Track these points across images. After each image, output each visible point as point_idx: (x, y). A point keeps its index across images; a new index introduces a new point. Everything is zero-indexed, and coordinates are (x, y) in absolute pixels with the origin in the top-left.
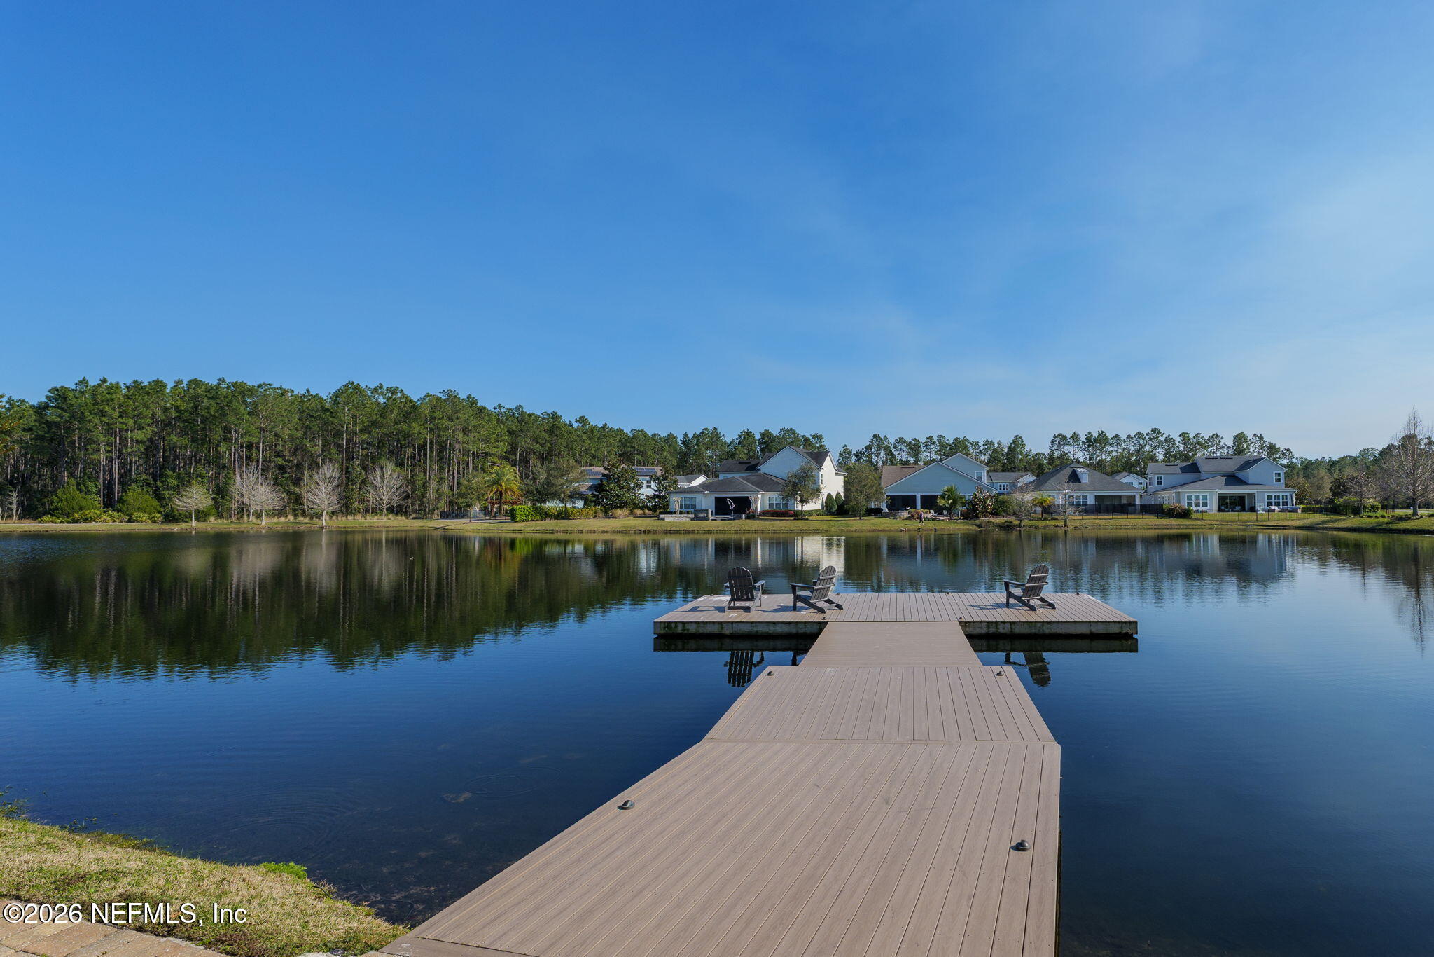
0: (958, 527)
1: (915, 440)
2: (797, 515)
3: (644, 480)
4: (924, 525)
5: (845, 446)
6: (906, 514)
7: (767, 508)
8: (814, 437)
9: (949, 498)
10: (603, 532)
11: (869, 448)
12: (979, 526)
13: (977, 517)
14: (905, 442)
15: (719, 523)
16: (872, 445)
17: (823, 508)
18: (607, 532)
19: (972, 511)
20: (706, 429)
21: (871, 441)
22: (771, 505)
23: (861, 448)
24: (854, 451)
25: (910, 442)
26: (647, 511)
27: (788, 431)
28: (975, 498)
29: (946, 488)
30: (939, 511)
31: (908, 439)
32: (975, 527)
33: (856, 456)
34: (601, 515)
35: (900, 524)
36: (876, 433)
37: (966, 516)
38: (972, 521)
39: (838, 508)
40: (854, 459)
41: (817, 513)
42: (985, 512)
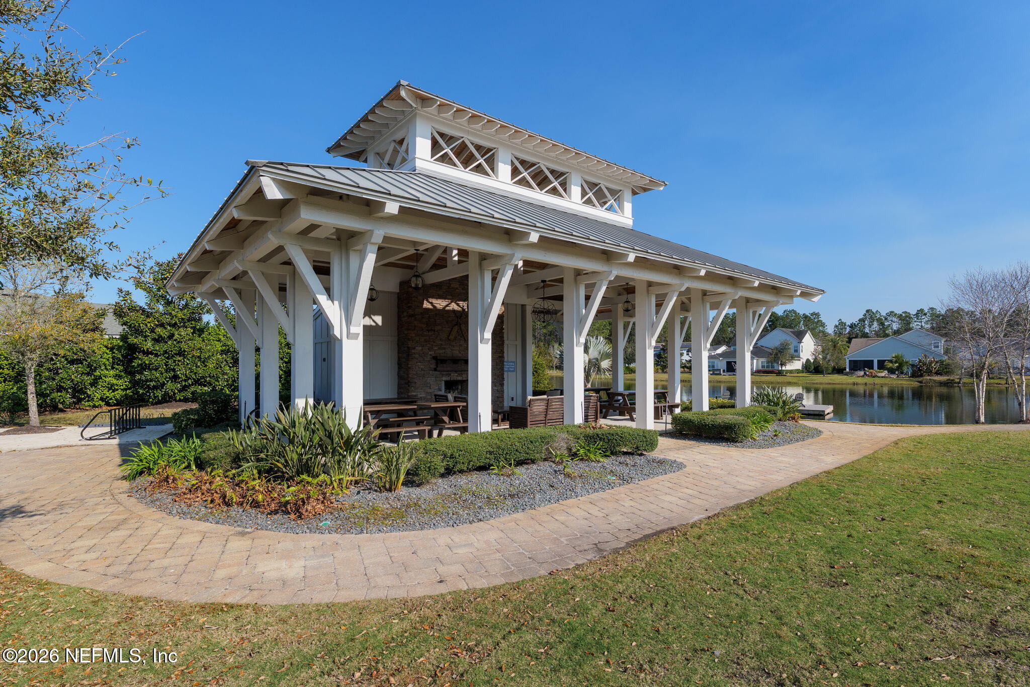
0: (905, 383)
1: (905, 312)
2: (780, 373)
3: (685, 350)
4: (877, 381)
5: (840, 320)
6: (862, 373)
7: (760, 368)
8: (812, 314)
9: (896, 362)
10: (662, 381)
11: (862, 321)
12: (921, 382)
13: (921, 376)
14: (896, 315)
15: (727, 377)
16: (866, 318)
17: (803, 368)
18: (663, 381)
19: (918, 371)
20: (728, 314)
21: (865, 315)
22: (763, 367)
23: (855, 320)
24: (848, 323)
25: (901, 315)
26: (686, 369)
27: (790, 311)
28: (920, 362)
29: (894, 356)
30: (892, 371)
31: (899, 312)
32: (916, 383)
33: (850, 327)
34: (660, 371)
35: (859, 379)
36: (868, 309)
37: (914, 375)
38: (917, 379)
39: (813, 368)
40: (848, 329)
41: (798, 371)
42: (929, 372)
